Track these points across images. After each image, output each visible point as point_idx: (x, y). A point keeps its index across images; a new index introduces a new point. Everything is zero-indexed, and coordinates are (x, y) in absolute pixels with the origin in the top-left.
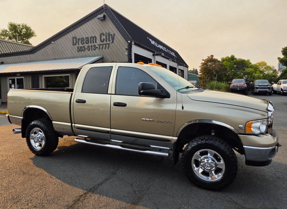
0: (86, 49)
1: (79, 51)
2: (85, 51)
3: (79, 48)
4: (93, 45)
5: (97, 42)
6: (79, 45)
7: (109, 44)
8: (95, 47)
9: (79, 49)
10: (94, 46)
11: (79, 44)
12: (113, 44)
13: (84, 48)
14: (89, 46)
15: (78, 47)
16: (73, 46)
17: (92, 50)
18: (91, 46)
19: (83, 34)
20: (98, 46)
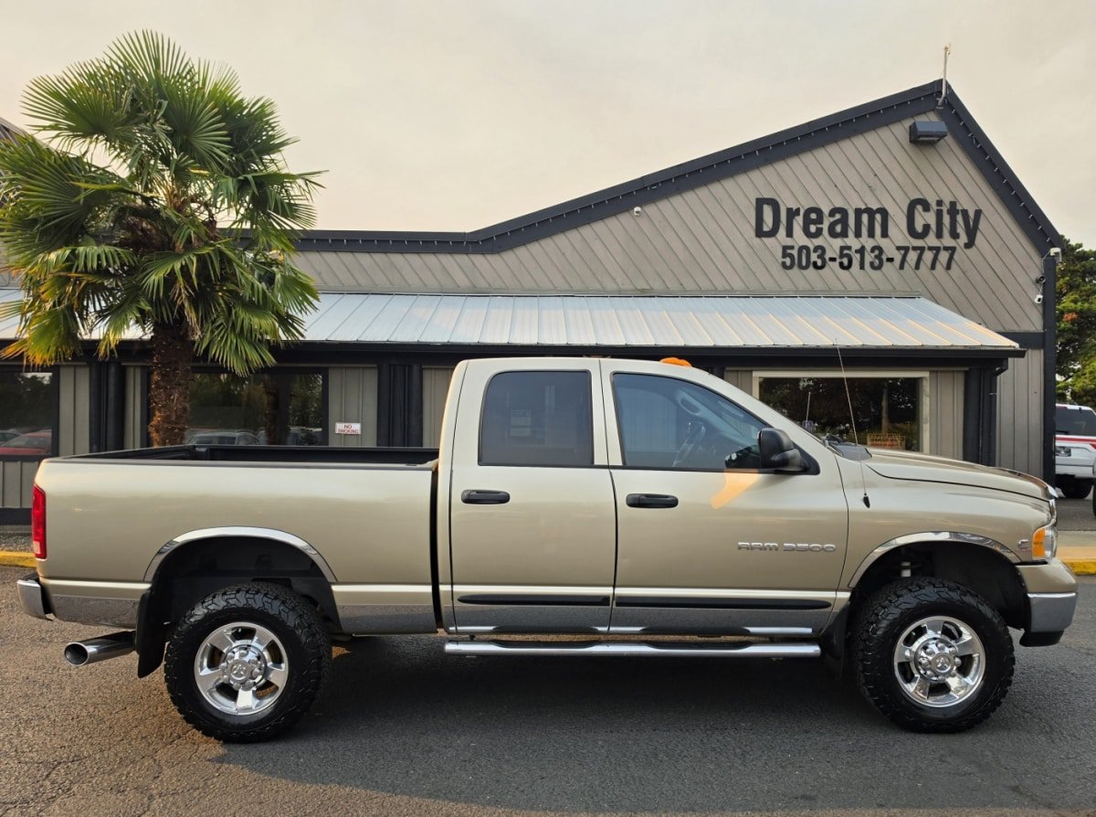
0: (833, 259)
1: (791, 267)
2: (826, 269)
3: (795, 252)
4: (868, 248)
5: (890, 233)
6: (789, 239)
7: (953, 249)
8: (879, 257)
9: (791, 256)
10: (877, 252)
11: (790, 234)
12: (971, 252)
13: (821, 257)
14: (849, 248)
15: (785, 248)
16: (757, 241)
17: (862, 267)
18: (857, 251)
19: (815, 192)
20: (896, 252)
